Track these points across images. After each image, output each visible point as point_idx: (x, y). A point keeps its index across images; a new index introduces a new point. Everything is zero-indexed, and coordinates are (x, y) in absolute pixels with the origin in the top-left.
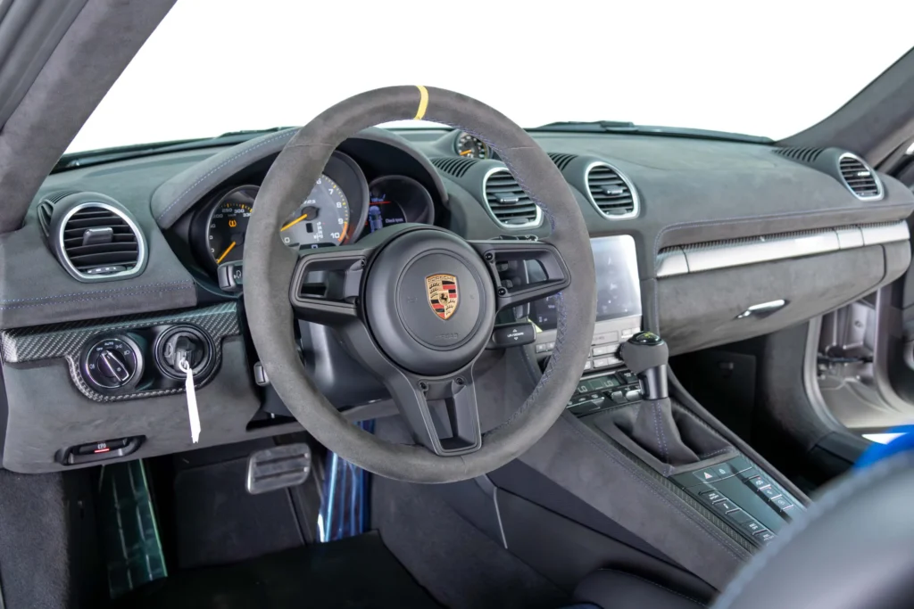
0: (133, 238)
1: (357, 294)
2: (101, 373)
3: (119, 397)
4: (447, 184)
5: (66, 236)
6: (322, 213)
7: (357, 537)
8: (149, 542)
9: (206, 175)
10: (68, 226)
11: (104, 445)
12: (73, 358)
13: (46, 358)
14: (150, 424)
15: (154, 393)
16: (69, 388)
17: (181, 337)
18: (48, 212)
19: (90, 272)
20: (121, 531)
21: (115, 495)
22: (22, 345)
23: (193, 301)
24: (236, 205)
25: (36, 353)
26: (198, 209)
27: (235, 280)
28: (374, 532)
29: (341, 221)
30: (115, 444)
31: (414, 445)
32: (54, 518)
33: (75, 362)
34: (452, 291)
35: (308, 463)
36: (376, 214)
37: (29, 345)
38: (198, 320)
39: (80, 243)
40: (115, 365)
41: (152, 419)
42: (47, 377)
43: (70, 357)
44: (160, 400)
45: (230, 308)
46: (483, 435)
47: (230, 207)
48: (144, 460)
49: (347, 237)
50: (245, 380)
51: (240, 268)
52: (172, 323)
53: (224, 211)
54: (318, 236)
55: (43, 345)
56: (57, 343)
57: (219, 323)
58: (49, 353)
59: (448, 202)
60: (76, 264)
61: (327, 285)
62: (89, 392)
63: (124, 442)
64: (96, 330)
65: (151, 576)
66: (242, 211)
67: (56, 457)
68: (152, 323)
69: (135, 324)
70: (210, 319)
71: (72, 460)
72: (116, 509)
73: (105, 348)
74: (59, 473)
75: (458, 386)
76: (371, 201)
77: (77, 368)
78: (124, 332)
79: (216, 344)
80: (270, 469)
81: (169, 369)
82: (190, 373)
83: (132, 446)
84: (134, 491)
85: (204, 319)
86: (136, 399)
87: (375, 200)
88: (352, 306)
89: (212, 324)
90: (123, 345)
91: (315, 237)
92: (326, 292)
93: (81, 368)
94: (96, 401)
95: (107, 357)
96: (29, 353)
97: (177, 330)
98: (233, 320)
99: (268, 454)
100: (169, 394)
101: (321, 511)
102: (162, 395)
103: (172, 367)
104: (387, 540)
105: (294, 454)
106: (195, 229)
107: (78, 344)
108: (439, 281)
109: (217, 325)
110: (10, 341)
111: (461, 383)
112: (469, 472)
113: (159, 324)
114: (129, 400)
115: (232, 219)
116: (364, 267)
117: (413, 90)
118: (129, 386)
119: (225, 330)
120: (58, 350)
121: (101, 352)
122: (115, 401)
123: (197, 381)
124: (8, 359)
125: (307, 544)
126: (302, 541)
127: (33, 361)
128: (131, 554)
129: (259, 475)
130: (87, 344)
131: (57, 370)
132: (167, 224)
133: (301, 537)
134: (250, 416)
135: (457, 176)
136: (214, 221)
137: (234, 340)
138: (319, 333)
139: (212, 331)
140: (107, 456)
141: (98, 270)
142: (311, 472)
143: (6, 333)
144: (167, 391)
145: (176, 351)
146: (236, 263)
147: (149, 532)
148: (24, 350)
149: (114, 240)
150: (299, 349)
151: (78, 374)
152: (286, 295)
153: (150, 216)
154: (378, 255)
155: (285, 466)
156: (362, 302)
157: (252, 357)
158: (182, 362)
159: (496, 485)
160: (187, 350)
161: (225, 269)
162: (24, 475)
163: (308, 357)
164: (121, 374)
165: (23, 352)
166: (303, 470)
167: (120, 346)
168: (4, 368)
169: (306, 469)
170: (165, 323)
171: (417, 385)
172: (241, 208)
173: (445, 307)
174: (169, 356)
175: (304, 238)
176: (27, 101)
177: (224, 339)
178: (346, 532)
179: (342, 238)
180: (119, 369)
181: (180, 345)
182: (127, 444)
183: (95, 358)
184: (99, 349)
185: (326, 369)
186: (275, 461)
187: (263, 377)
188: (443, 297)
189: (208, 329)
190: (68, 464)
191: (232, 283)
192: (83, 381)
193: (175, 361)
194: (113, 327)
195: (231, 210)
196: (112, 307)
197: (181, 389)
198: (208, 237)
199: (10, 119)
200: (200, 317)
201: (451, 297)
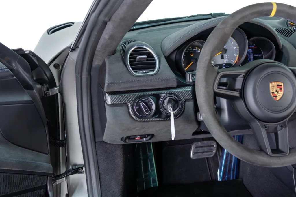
0: (154, 60)
1: (240, 87)
2: (140, 110)
3: (146, 120)
4: (282, 40)
5: (130, 58)
6: (228, 52)
7: (233, 180)
8: (152, 173)
9: (183, 36)
10: (131, 54)
11: (139, 137)
12: (130, 104)
13: (121, 104)
14: (156, 131)
15: (158, 119)
16: (128, 115)
17: (170, 98)
18: (124, 49)
19: (138, 72)
20: (142, 167)
21: (141, 154)
22: (113, 98)
23: (175, 85)
24: (194, 47)
25: (117, 101)
26: (179, 49)
27: (192, 79)
28: (240, 179)
29: (235, 55)
30: (143, 136)
31: (259, 150)
32: (119, 161)
33: (131, 106)
34: (281, 89)
35: (215, 149)
36: (251, 52)
37: (115, 98)
38: (176, 92)
39: (135, 61)
40: (145, 108)
41: (157, 129)
42: (120, 110)
43: (129, 104)
44: (161, 122)
45: (189, 88)
46: (290, 149)
47: (191, 48)
48: (153, 143)
49: (238, 61)
50: (193, 117)
51: (195, 75)
52: (167, 93)
53: (189, 49)
54: (225, 61)
55: (120, 99)
56: (125, 98)
57: (184, 94)
58: (122, 102)
59: (282, 49)
60: (133, 69)
61: (229, 83)
62: (135, 117)
63: (146, 136)
64: (139, 94)
65: (152, 185)
66: (196, 50)
67: (122, 139)
68: (159, 93)
69: (153, 93)
70: (181, 92)
71: (127, 141)
72: (141, 159)
73: (142, 101)
74: (122, 144)
75: (280, 128)
76: (249, 47)
77: (131, 108)
78: (149, 95)
79: (183, 102)
80: (200, 150)
81: (165, 110)
82: (172, 113)
83: (149, 138)
84: (148, 153)
85: (179, 92)
86: (152, 121)
87: (251, 46)
88: (238, 93)
89: (182, 94)
90: (148, 101)
91: (224, 61)
92: (228, 86)
93: (133, 108)
94: (137, 121)
95: (142, 105)
96: (115, 101)
97: (168, 96)
98: (190, 93)
99: (200, 144)
100: (164, 120)
101: (219, 168)
102: (162, 120)
103: (166, 110)
104: (245, 183)
105: (210, 145)
106: (177, 57)
107: (132, 99)
108: (276, 85)
109: (183, 95)
110: (109, 97)
111: (282, 127)
112: (282, 164)
113: (162, 93)
114: (149, 121)
115: (192, 53)
116: (244, 77)
117: (270, 4)
118: (149, 116)
119: (186, 97)
120: (125, 101)
121: (140, 102)
122: (144, 121)
123: (175, 116)
124: (107, 103)
125: (212, 180)
126: (211, 179)
127: (116, 104)
128: (146, 176)
129: (196, 152)
130: (135, 99)
131: (125, 108)
132: (167, 54)
133: (210, 178)
134: (194, 130)
135: (287, 37)
136: (185, 53)
137: (190, 101)
138: (224, 102)
139: (182, 97)
140: (139, 140)
141: (141, 72)
142: (216, 152)
143: (107, 94)
144: (163, 119)
145: (168, 104)
146: (193, 72)
147: (152, 169)
148: (113, 100)
149: (147, 60)
150: (215, 107)
151: (132, 110)
152: (212, 87)
153: (161, 51)
154: (250, 73)
155: (206, 149)
156: (242, 92)
157: (197, 109)
158: (170, 109)
159: (294, 168)
160: (172, 104)
161: (188, 75)
162: (110, 144)
163: (218, 110)
164: (147, 111)
165: (113, 101)
166: (213, 151)
167: (147, 101)
168: (106, 106)
169: (214, 151)
170: (164, 93)
171: (263, 126)
172: (195, 49)
173: (277, 95)
174: (165, 105)
175: (220, 61)
176: (119, 9)
177: (186, 100)
178: (229, 178)
179: (235, 62)
180: (146, 110)
181: (169, 102)
182: (147, 137)
183: (138, 105)
184: (140, 101)
185: (226, 116)
186: (202, 147)
187: (201, 118)
188: (277, 91)
189: (180, 96)
190: (126, 142)
191: (191, 81)
192: (133, 113)
193: (167, 108)
194: (145, 93)
195: (192, 49)
196: (145, 86)
197: (168, 119)
198: (182, 60)
199: (113, 15)
200: (177, 91)
201: (280, 91)
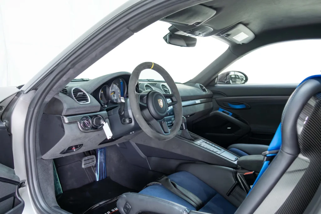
0: (86, 95)
5: (74, 94)
7: (105, 179)
10: (73, 91)
11: (74, 147)
13: (74, 122)
15: (95, 130)
16: (78, 129)
19: (80, 102)
23: (99, 110)
29: (119, 95)
39: (77, 96)
42: (73, 126)
43: (78, 122)
45: (106, 112)
54: (115, 98)
55: (73, 119)
60: (78, 100)
62: (82, 130)
64: (82, 116)
68: (92, 114)
69: (89, 115)
77: (80, 124)
94: (84, 132)
99: (86, 158)
105: (92, 158)
107: (79, 119)
110: (66, 118)
114: (90, 132)
120: (76, 120)
122: (87, 132)
124: (65, 122)
127: (71, 122)
129: (85, 163)
131: (76, 125)
132: (91, 93)
143: (64, 116)
149: (83, 95)
155: (91, 161)
159: (146, 156)
162: (46, 160)
165: (69, 120)
167: (87, 119)
168: (64, 125)
169: (95, 161)
174: (94, 123)
177: (106, 118)
178: (102, 178)
186: (88, 160)
189: (103, 116)
192: (81, 127)
194: (86, 115)
196: (85, 110)
200: (101, 113)
